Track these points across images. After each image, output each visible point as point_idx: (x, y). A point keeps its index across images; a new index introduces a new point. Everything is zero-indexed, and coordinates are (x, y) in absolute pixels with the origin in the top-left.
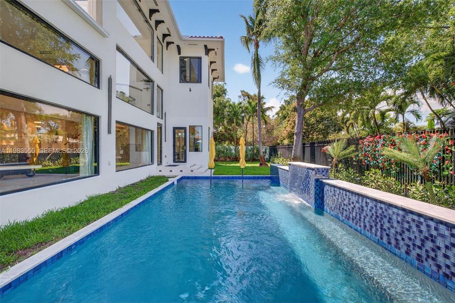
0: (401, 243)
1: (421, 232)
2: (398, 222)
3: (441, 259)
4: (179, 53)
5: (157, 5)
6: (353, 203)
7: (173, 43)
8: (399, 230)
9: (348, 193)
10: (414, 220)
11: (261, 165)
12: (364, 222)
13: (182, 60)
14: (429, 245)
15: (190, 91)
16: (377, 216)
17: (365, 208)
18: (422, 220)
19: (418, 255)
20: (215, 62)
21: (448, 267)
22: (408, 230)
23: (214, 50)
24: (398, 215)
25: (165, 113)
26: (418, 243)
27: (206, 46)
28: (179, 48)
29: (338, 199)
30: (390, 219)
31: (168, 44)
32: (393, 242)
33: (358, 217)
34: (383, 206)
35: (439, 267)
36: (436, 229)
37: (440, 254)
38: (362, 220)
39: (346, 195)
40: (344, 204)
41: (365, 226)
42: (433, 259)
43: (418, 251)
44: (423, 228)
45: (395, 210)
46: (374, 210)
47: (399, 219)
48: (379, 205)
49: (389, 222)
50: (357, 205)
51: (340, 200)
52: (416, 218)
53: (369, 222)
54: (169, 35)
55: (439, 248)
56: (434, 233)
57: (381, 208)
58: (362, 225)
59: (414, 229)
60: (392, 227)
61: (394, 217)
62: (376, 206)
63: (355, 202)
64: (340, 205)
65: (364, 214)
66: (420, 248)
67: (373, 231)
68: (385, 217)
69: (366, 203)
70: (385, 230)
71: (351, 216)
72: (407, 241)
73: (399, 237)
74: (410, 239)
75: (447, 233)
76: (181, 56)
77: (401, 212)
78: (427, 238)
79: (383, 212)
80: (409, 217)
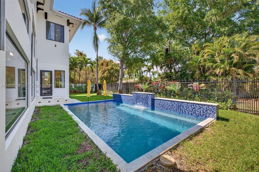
0: (186, 112)
1: (192, 107)
2: (185, 106)
3: (197, 112)
4: (46, 18)
6: (169, 104)
7: (43, 10)
8: (186, 108)
9: (167, 101)
10: (190, 105)
11: (98, 94)
12: (174, 109)
13: (48, 23)
14: (194, 110)
15: (56, 46)
16: (179, 106)
17: (174, 105)
18: (192, 104)
19: (191, 113)
20: (70, 31)
21: (198, 114)
22: (188, 108)
23: (73, 24)
24: (185, 104)
25: (37, 60)
26: (191, 110)
27: (68, 21)
28: (46, 14)
29: (162, 104)
30: (183, 106)
31: (39, 9)
32: (184, 112)
33: (171, 108)
34: (180, 103)
35: (196, 114)
36: (196, 106)
37: (196, 111)
38: (173, 108)
39: (166, 102)
40: (165, 105)
41: (174, 110)
42: (195, 113)
43: (191, 112)
44: (193, 106)
45: (185, 103)
46: (177, 105)
47: (186, 106)
48: (179, 103)
49: (183, 107)
50: (171, 104)
51: (163, 104)
52: (190, 104)
53: (176, 108)
54: (43, 5)
55: (196, 110)
56: (195, 107)
57: (180, 104)
58: (173, 110)
59: (190, 107)
60: (184, 108)
61: (184, 105)
62: (178, 103)
63: (170, 103)
64: (163, 106)
65: (174, 106)
66: (191, 111)
67: (177, 111)
68: (181, 106)
69: (175, 103)
70: (181, 110)
71: (168, 108)
72: (188, 111)
73: (186, 110)
74: (189, 110)
75: (198, 106)
76: (47, 20)
77: (186, 104)
78: (193, 109)
79: (181, 105)
80: (189, 105)
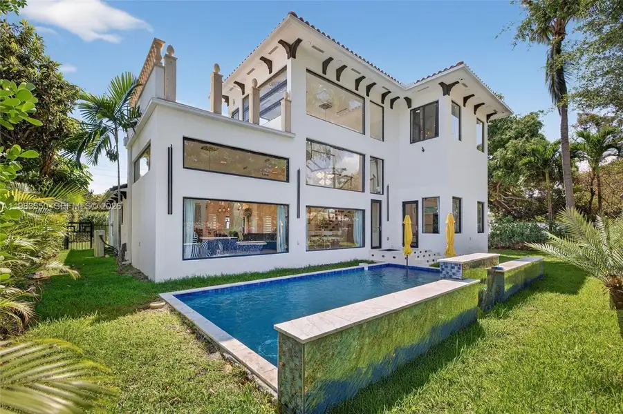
4: (410, 106)
5: (360, 73)
7: (398, 98)
13: (414, 112)
15: (423, 151)
20: (473, 95)
23: (457, 82)
25: (388, 187)
27: (442, 84)
28: (408, 101)
31: (392, 101)
54: (389, 92)
76: (412, 108)
